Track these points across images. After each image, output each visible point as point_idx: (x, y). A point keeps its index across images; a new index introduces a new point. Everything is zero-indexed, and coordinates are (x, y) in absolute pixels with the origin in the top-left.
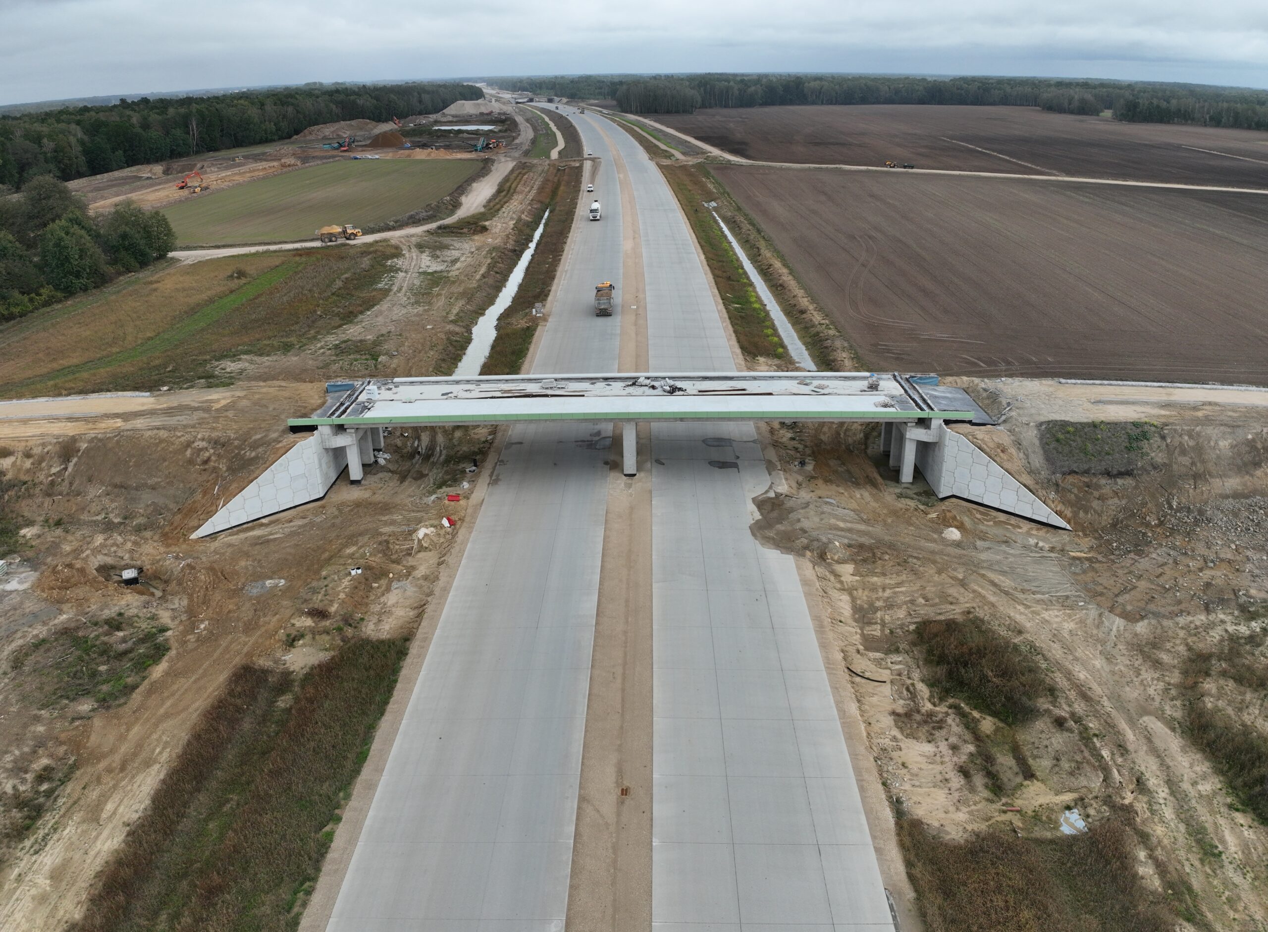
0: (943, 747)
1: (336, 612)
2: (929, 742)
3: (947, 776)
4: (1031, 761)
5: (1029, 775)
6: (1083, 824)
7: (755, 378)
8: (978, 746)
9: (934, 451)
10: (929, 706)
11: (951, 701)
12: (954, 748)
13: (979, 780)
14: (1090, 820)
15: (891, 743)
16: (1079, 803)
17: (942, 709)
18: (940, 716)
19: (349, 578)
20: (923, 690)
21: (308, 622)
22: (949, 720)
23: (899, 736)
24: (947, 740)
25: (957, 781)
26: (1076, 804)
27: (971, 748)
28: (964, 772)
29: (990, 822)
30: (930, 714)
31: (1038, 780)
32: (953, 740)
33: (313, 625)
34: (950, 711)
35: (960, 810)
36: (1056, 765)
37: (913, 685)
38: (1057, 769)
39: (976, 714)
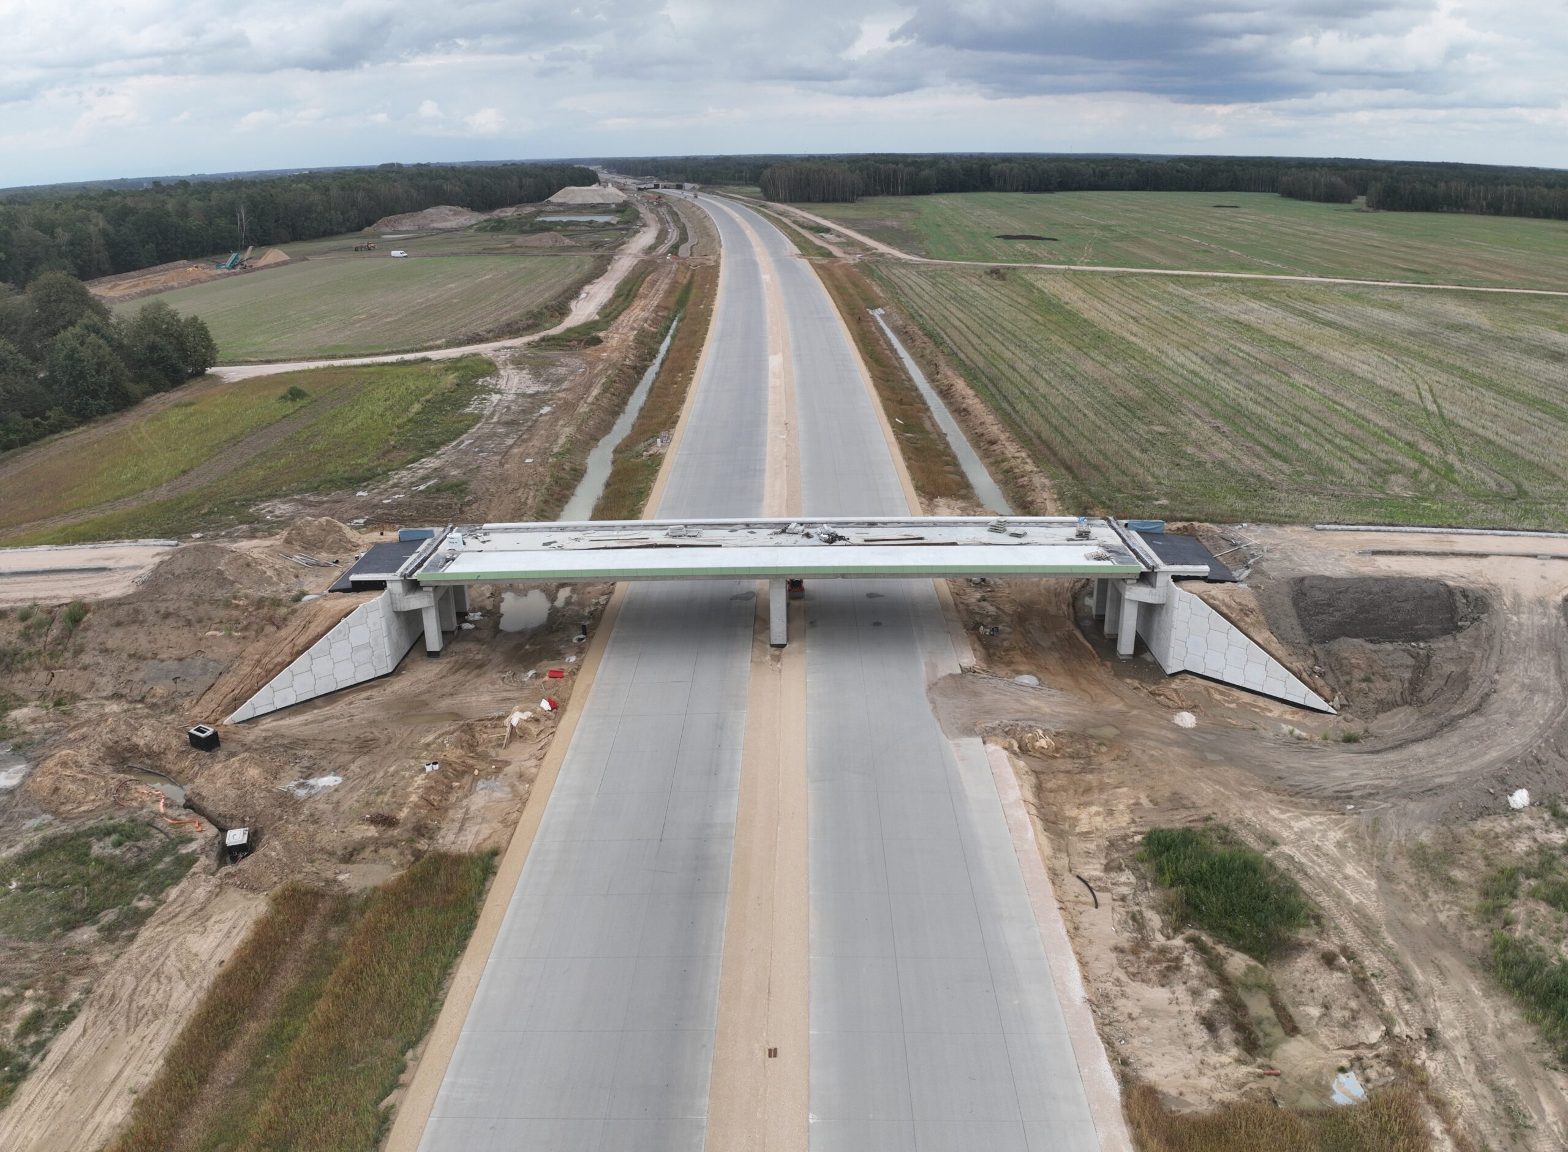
0: (1181, 991)
1: (406, 819)
2: (1163, 986)
3: (1186, 1030)
4: (1291, 1009)
5: (1292, 1029)
6: (1362, 1091)
7: (935, 524)
8: (1225, 991)
9: (1160, 614)
10: (1160, 939)
11: (1190, 932)
12: (1195, 993)
13: (1227, 1034)
14: (1370, 1086)
15: (1114, 988)
16: (1357, 1064)
17: (1178, 942)
18: (1176, 953)
19: (423, 775)
20: (1154, 920)
21: (372, 831)
22: (1187, 960)
23: (1124, 978)
24: (1185, 983)
25: (1200, 1035)
26: (1352, 1065)
27: (1214, 993)
28: (1209, 1024)
29: (1243, 1090)
30: (1163, 951)
31: (1304, 1035)
32: (1195, 983)
33: (377, 835)
34: (1187, 946)
35: (1204, 1074)
36: (1325, 1015)
37: (1140, 912)
38: (1326, 1019)
39: (1221, 949)
